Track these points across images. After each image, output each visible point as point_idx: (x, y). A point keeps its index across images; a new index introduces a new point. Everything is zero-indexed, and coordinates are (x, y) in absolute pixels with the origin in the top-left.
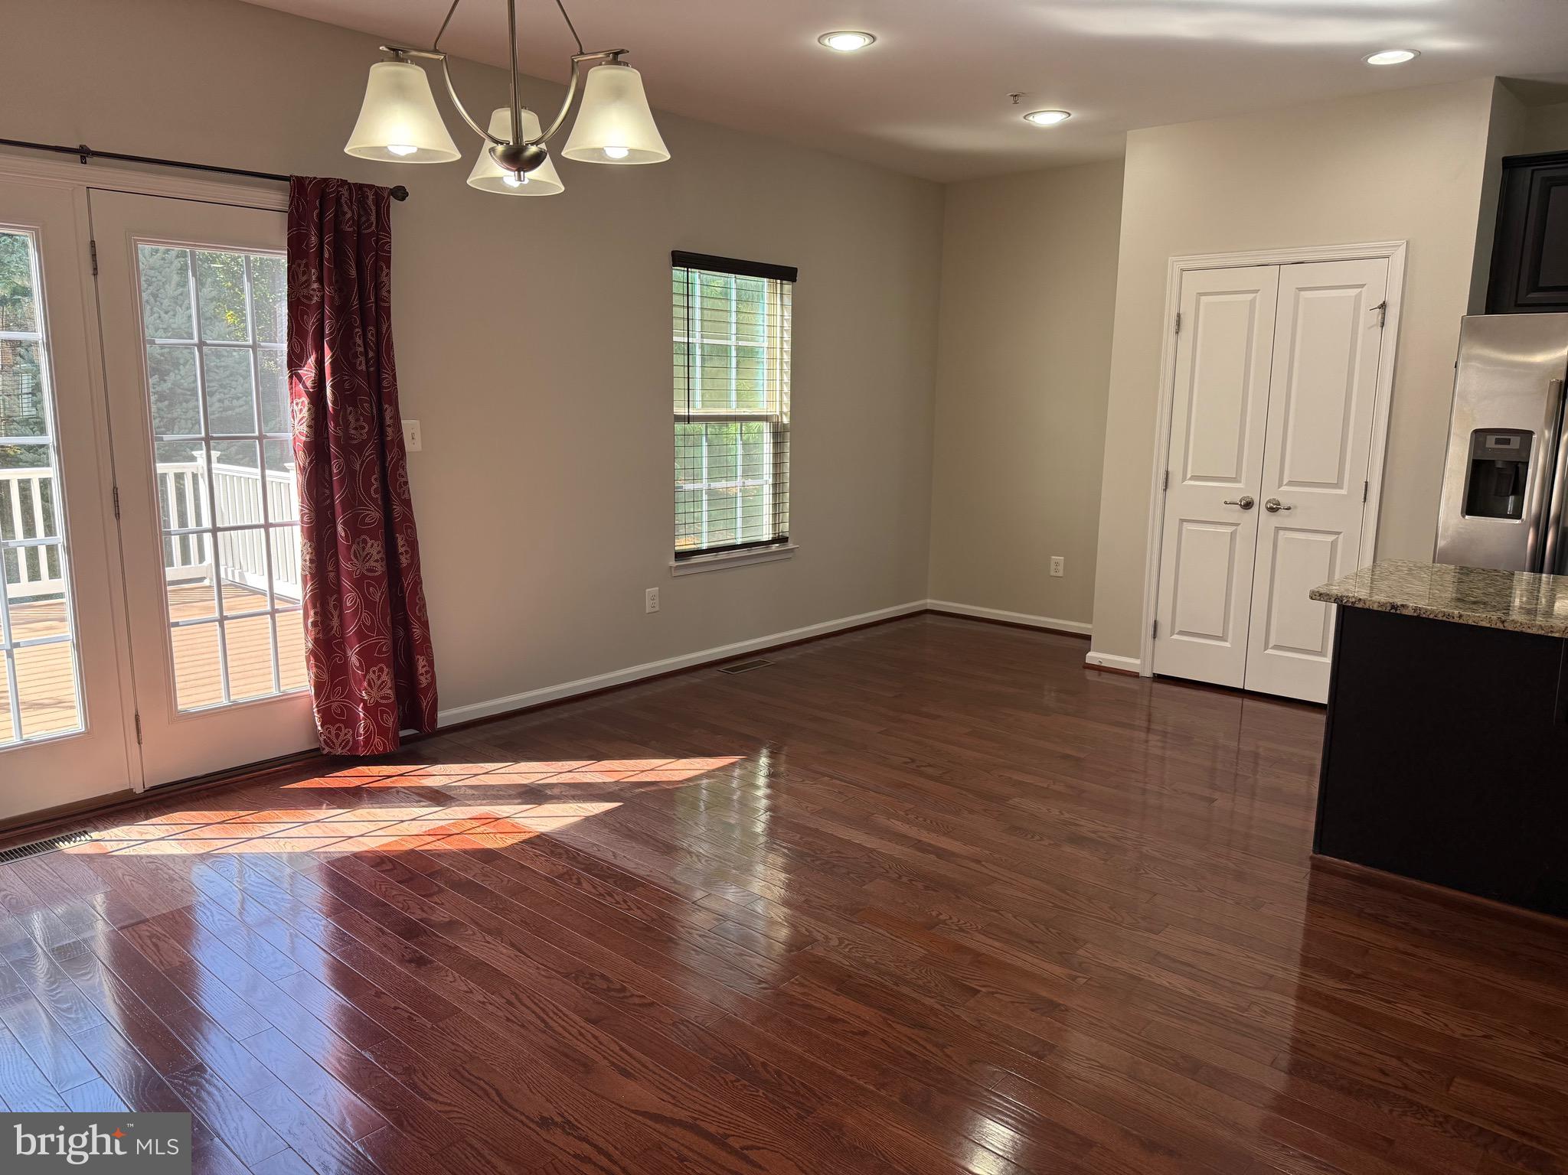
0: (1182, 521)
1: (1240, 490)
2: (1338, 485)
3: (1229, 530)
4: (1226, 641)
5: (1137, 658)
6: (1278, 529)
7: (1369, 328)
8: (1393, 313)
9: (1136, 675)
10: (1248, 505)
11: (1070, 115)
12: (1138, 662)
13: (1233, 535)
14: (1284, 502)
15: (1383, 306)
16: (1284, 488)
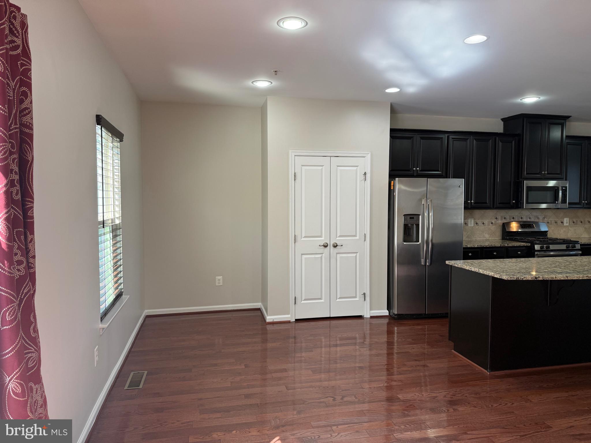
0: (302, 254)
1: (323, 240)
2: (355, 236)
3: (320, 256)
4: (322, 299)
5: (288, 314)
6: (337, 253)
7: (361, 181)
8: (368, 176)
9: (289, 322)
10: (325, 246)
11: (272, 83)
12: (289, 316)
13: (321, 257)
14: (338, 243)
15: (365, 174)
16: (338, 238)
